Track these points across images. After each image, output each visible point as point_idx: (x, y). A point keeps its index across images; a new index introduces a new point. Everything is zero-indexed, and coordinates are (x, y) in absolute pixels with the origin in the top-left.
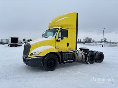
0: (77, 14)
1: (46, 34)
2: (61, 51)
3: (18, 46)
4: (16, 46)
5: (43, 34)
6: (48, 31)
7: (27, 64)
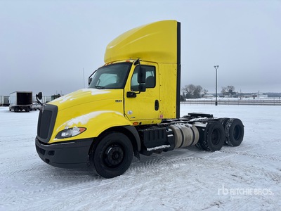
0: (179, 24)
1: (97, 78)
2: (139, 122)
3: (31, 110)
4: (28, 110)
5: (90, 80)
6: (103, 69)
7: (47, 161)
